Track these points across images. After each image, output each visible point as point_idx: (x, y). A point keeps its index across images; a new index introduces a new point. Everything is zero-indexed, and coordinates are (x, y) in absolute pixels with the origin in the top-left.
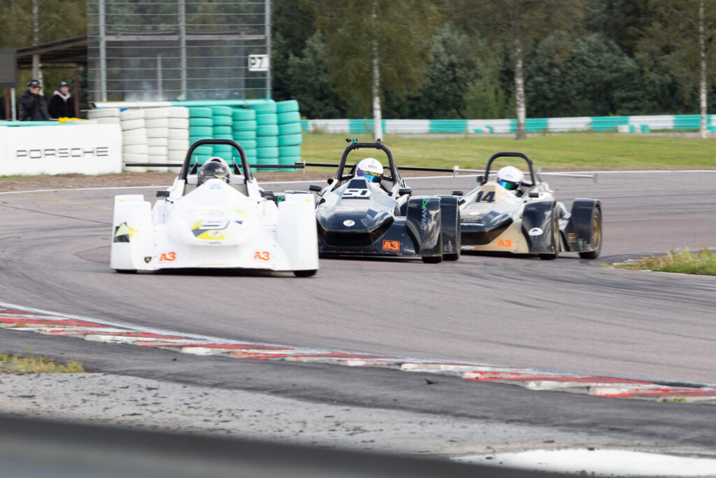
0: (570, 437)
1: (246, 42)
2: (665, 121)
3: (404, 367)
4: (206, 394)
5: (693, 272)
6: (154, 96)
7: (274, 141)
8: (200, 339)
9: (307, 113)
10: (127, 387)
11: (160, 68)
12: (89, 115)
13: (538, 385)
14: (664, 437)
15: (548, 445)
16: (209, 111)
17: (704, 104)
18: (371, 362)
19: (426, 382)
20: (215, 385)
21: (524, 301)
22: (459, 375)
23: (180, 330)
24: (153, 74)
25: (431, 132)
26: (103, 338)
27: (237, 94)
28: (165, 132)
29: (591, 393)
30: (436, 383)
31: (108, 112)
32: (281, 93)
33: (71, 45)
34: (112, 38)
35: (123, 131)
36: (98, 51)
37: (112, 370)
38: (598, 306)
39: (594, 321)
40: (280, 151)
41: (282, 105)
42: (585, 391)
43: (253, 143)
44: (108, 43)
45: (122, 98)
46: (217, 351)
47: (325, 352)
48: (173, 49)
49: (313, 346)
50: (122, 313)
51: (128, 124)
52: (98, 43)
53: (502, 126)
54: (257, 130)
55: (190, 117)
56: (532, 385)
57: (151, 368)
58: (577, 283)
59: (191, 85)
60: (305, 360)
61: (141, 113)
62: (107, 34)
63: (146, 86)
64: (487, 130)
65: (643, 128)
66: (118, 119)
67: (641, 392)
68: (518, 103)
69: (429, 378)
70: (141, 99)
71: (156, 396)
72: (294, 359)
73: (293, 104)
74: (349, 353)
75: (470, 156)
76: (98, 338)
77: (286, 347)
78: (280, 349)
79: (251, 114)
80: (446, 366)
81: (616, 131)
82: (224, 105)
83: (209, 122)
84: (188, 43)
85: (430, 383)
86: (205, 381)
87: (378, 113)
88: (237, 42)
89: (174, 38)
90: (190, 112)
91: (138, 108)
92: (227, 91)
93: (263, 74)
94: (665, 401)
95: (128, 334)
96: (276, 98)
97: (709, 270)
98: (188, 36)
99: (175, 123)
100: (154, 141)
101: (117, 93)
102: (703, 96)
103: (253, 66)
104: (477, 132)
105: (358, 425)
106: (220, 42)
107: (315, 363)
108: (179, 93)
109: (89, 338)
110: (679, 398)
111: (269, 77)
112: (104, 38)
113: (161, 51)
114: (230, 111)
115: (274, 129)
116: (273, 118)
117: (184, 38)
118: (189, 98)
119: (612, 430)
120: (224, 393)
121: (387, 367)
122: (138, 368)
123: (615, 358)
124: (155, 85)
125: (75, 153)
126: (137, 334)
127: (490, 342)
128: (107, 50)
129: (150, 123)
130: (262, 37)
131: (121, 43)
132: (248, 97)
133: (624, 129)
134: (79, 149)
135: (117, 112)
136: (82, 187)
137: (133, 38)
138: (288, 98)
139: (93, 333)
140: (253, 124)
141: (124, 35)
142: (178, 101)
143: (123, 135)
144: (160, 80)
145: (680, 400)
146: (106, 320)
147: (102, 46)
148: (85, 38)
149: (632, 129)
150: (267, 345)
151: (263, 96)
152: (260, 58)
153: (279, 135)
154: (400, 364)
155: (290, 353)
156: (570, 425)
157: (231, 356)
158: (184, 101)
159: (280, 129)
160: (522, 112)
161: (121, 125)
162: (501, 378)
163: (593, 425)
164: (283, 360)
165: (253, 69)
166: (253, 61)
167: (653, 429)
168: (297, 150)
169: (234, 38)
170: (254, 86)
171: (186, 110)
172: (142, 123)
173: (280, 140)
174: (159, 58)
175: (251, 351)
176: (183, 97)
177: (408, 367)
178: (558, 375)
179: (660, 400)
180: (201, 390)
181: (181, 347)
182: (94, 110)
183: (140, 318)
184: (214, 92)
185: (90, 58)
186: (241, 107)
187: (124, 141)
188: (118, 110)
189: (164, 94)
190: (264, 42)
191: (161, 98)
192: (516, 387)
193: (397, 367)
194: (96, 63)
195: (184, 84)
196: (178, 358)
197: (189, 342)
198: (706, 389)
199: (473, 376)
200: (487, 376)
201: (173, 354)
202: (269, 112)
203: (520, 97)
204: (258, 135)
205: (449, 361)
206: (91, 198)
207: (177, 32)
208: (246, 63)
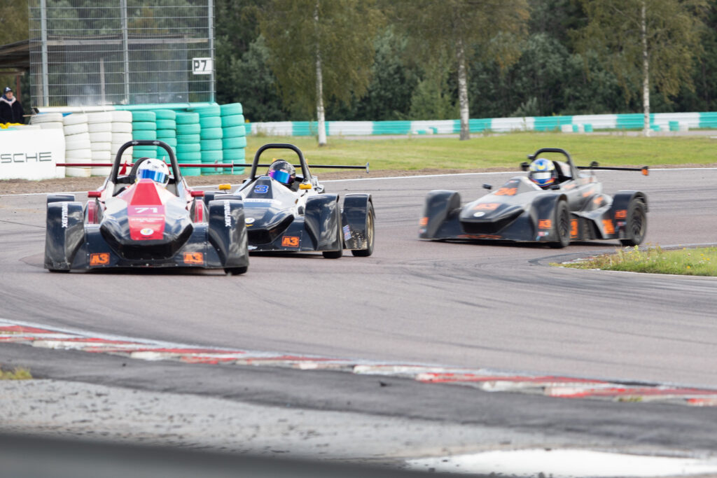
0: (526, 438)
1: (189, 46)
2: (608, 120)
3: (357, 369)
4: (157, 399)
5: (643, 270)
6: (97, 99)
7: (219, 144)
8: (149, 344)
9: (250, 116)
10: (76, 394)
11: (102, 72)
12: (32, 120)
13: (493, 386)
14: (621, 436)
15: (506, 446)
16: (153, 115)
17: (647, 103)
18: (323, 365)
19: (379, 385)
20: (165, 390)
21: (475, 301)
22: (413, 376)
23: (129, 335)
24: (97, 78)
25: (374, 134)
26: (51, 344)
27: (181, 97)
28: (109, 136)
29: (546, 393)
30: (390, 385)
31: (50, 117)
32: (224, 97)
33: (13, 50)
34: (54, 43)
35: (66, 135)
36: (40, 56)
37: (60, 376)
38: (549, 305)
39: (546, 321)
40: (224, 154)
41: (226, 108)
42: (540, 392)
43: (198, 146)
44: (50, 48)
45: (64, 102)
46: (167, 356)
47: (276, 355)
48: (116, 53)
49: (264, 350)
50: (70, 318)
51: (70, 129)
52: (40, 48)
53: (446, 127)
54: (201, 134)
55: (133, 121)
56: (487, 386)
57: (100, 373)
58: (528, 282)
59: (134, 89)
60: (256, 363)
61: (84, 117)
62: (48, 39)
63: (89, 90)
64: (431, 131)
65: (586, 128)
66: (61, 124)
67: (596, 391)
68: (462, 104)
69: (383, 380)
70: (84, 104)
71: (106, 401)
72: (245, 363)
73: (237, 107)
74: (300, 356)
75: (415, 157)
76: (45, 344)
77: (236, 350)
78: (231, 353)
79: (195, 117)
80: (399, 368)
81: (558, 130)
82: (168, 109)
83: (154, 125)
84: (131, 46)
85: (383, 385)
86: (155, 386)
87: (322, 116)
88: (181, 46)
89: (117, 42)
90: (133, 115)
91: (82, 112)
92: (170, 95)
93: (207, 77)
94: (621, 400)
95: (76, 340)
96: (220, 101)
97: (659, 268)
98: (130, 40)
99: (118, 127)
100: (98, 146)
101: (60, 98)
102: (646, 95)
103: (196, 69)
104: (421, 133)
105: (312, 428)
106: (163, 45)
107: (267, 367)
108: (123, 97)
109: (36, 344)
110: (635, 397)
111: (213, 80)
112: (46, 43)
113: (103, 55)
114: (174, 114)
115: (219, 132)
116: (218, 121)
117: (127, 42)
118: (132, 102)
119: (569, 430)
120: (175, 398)
121: (339, 369)
122: (87, 374)
123: (569, 358)
124: (98, 89)
125: (17, 158)
126: (85, 340)
127: (443, 343)
128: (49, 54)
129: (94, 127)
130: (205, 40)
131: (63, 48)
132: (191, 101)
133: (567, 128)
134: (22, 154)
135: (60, 117)
136: (26, 192)
137: (76, 43)
138: (231, 101)
139: (40, 339)
140: (197, 127)
141: (65, 39)
142: (122, 105)
143: (66, 141)
144: (103, 84)
145: (636, 400)
146: (52, 326)
147: (44, 50)
148: (27, 43)
149: (575, 129)
150: (217, 349)
151: (207, 100)
152: (205, 61)
153: (223, 138)
154: (353, 367)
155: (241, 357)
156: (526, 425)
157: (181, 360)
158: (127, 105)
159: (224, 132)
160: (465, 113)
161: (64, 129)
162: (455, 380)
163: (549, 425)
164: (234, 364)
165: (197, 72)
166: (197, 64)
167: (610, 428)
168: (242, 153)
169: (178, 41)
170: (197, 88)
171: (130, 113)
172: (85, 127)
173: (224, 144)
174: (102, 62)
175: (202, 355)
176: (126, 101)
177: (361, 369)
178: (513, 375)
179: (616, 399)
180: (151, 396)
181: (130, 352)
182: (37, 115)
183: (88, 323)
184: (158, 95)
185: (32, 63)
186: (185, 110)
187: (67, 145)
188: (61, 115)
189: (107, 98)
190: (207, 45)
191: (104, 102)
192: (470, 388)
193: (350, 370)
194: (38, 68)
195: (127, 88)
196: (128, 363)
197: (138, 347)
198: (662, 388)
199: (427, 377)
200: (441, 377)
201: (123, 359)
202: (214, 115)
203: (464, 97)
204: (202, 139)
205: (402, 363)
206: (35, 204)
207: (120, 36)
208: (190, 67)
